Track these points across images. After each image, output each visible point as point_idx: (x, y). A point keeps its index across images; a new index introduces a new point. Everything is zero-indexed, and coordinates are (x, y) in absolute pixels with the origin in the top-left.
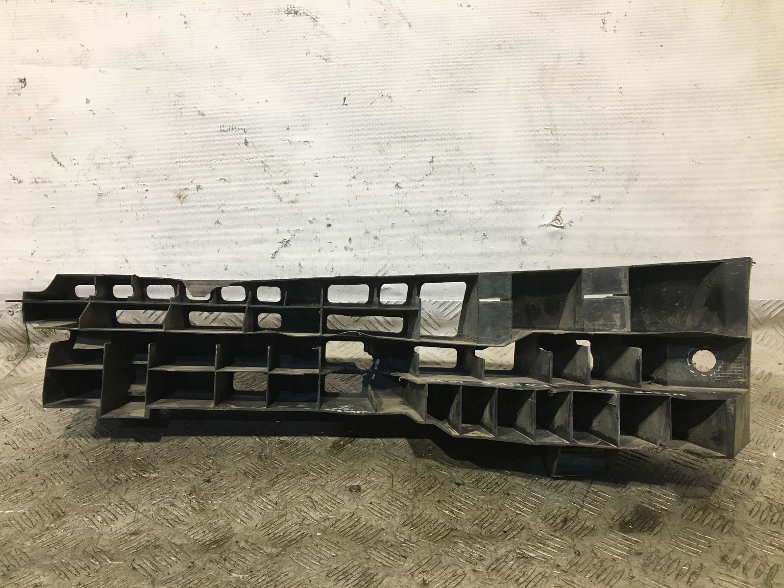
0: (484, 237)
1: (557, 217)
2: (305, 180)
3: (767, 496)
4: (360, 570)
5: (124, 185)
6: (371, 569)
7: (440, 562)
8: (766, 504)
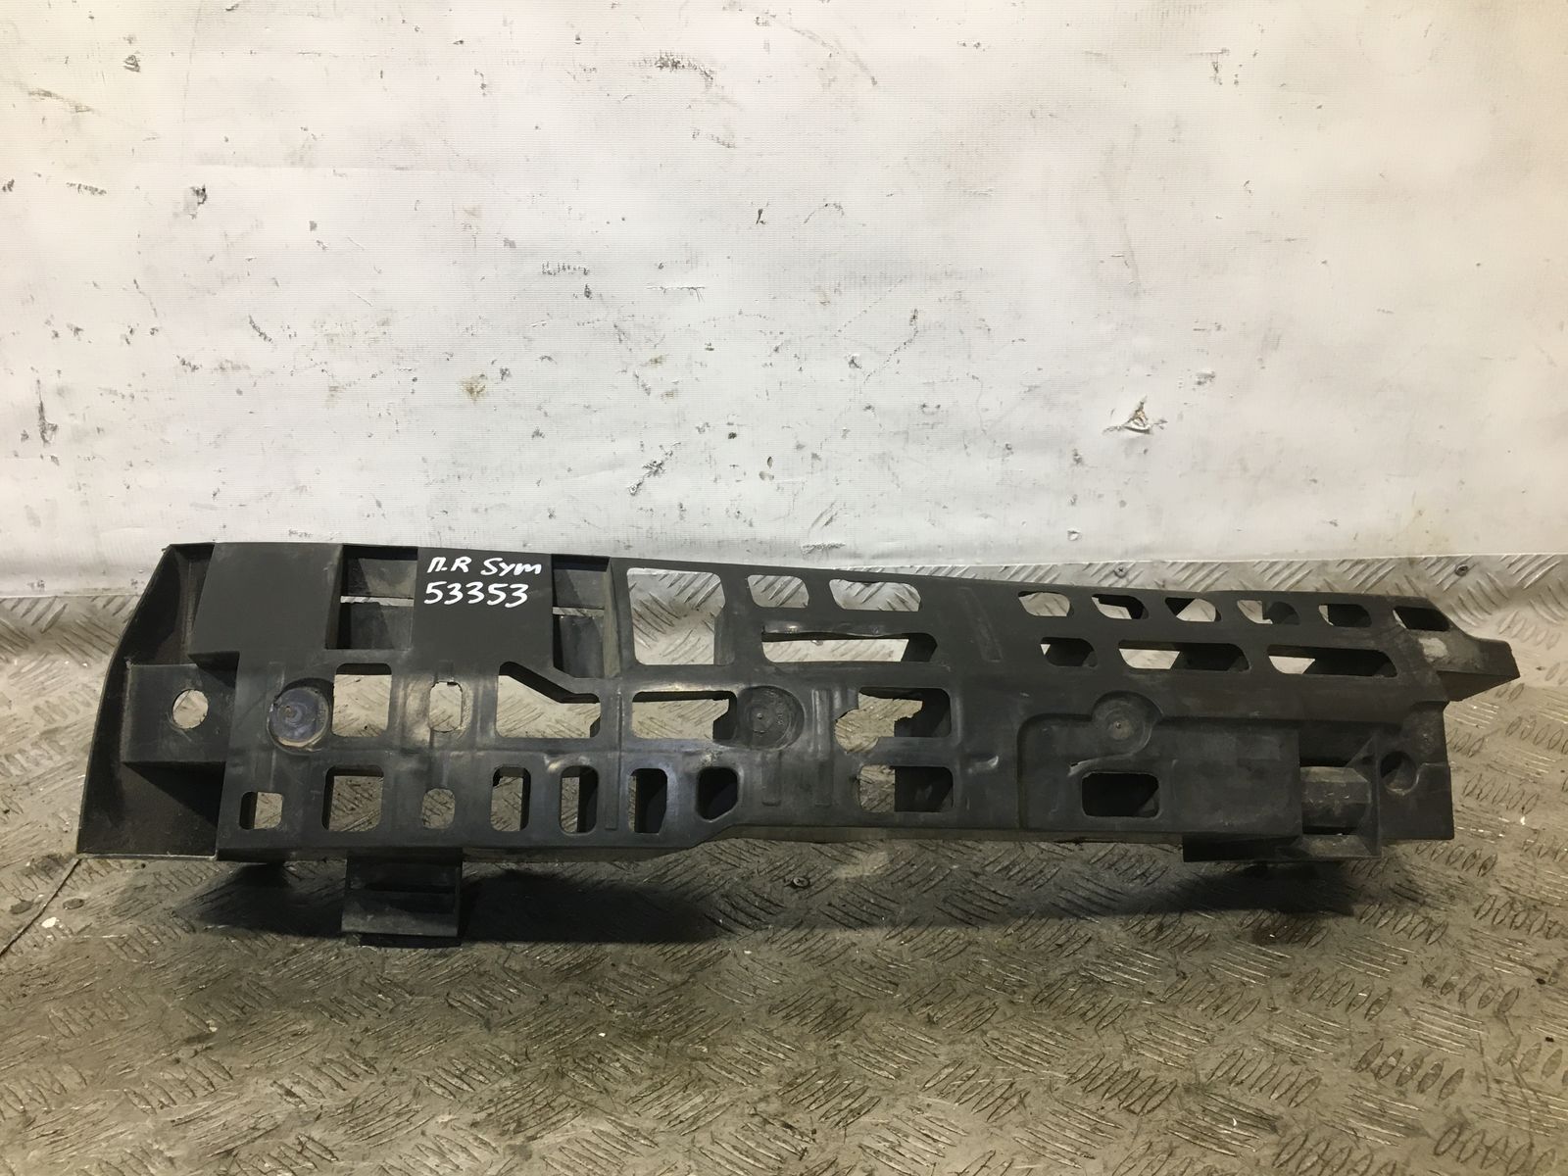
0: (1007, 451)
1: (1138, 414)
2: (690, 358)
3: (1508, 886)
4: (822, 1002)
5: (376, 371)
6: (840, 1001)
7: (954, 990)
8: (1504, 898)
